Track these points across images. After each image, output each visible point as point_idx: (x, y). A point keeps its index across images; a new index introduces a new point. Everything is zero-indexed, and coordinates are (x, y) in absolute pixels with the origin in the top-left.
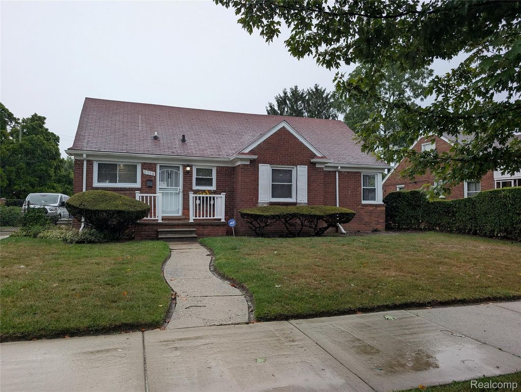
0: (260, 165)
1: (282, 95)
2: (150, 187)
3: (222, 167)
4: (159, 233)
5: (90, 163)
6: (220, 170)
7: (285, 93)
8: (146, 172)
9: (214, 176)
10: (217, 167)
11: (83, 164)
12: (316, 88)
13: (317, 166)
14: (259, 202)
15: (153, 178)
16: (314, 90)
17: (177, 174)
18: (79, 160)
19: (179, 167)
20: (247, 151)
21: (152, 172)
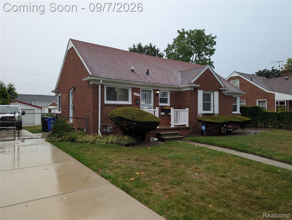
0: (198, 90)
1: (132, 47)
2: (138, 104)
3: (173, 91)
4: (162, 135)
5: (102, 86)
6: (172, 93)
7: (134, 46)
8: (135, 94)
9: (169, 97)
10: (171, 92)
11: (98, 87)
12: (150, 45)
13: (222, 92)
14: (198, 113)
15: (139, 98)
16: (149, 46)
17: (150, 95)
18: (96, 85)
19: (151, 91)
20: (192, 82)
21: (138, 94)
